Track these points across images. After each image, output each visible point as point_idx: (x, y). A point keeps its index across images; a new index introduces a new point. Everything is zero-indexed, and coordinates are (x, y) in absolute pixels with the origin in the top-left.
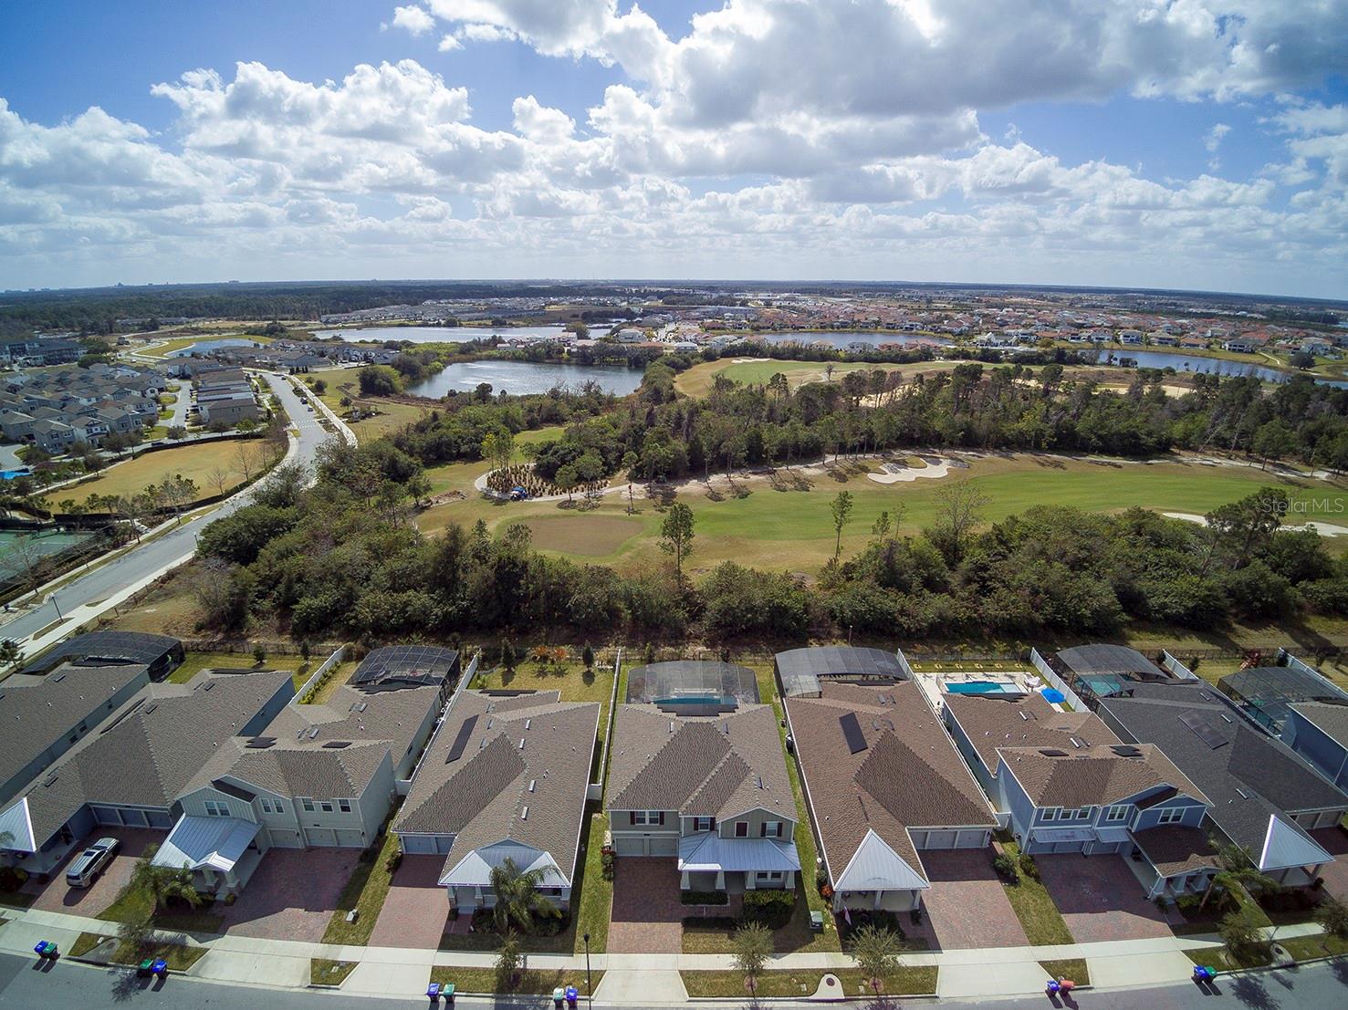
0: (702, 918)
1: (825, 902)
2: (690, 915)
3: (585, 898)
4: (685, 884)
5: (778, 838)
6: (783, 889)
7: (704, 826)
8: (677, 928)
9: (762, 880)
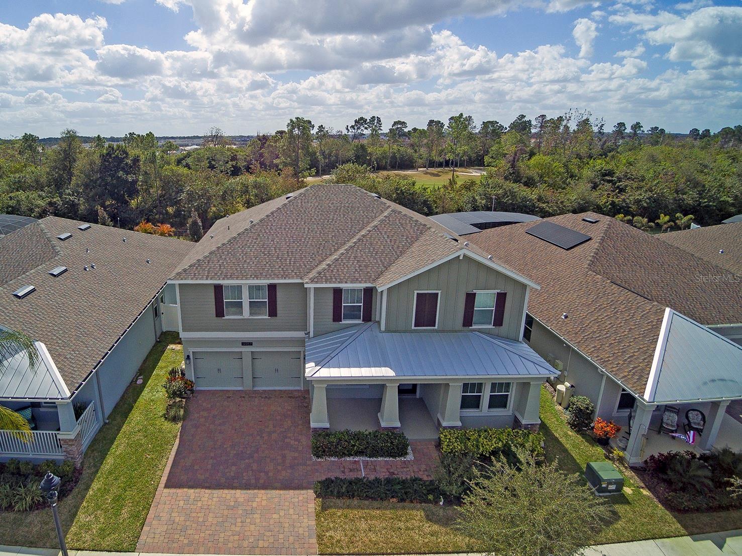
0: (358, 481)
1: (600, 450)
2: (332, 476)
3: (119, 447)
4: (319, 418)
5: (496, 330)
6: (516, 423)
7: (353, 313)
8: (307, 500)
9: (471, 412)
